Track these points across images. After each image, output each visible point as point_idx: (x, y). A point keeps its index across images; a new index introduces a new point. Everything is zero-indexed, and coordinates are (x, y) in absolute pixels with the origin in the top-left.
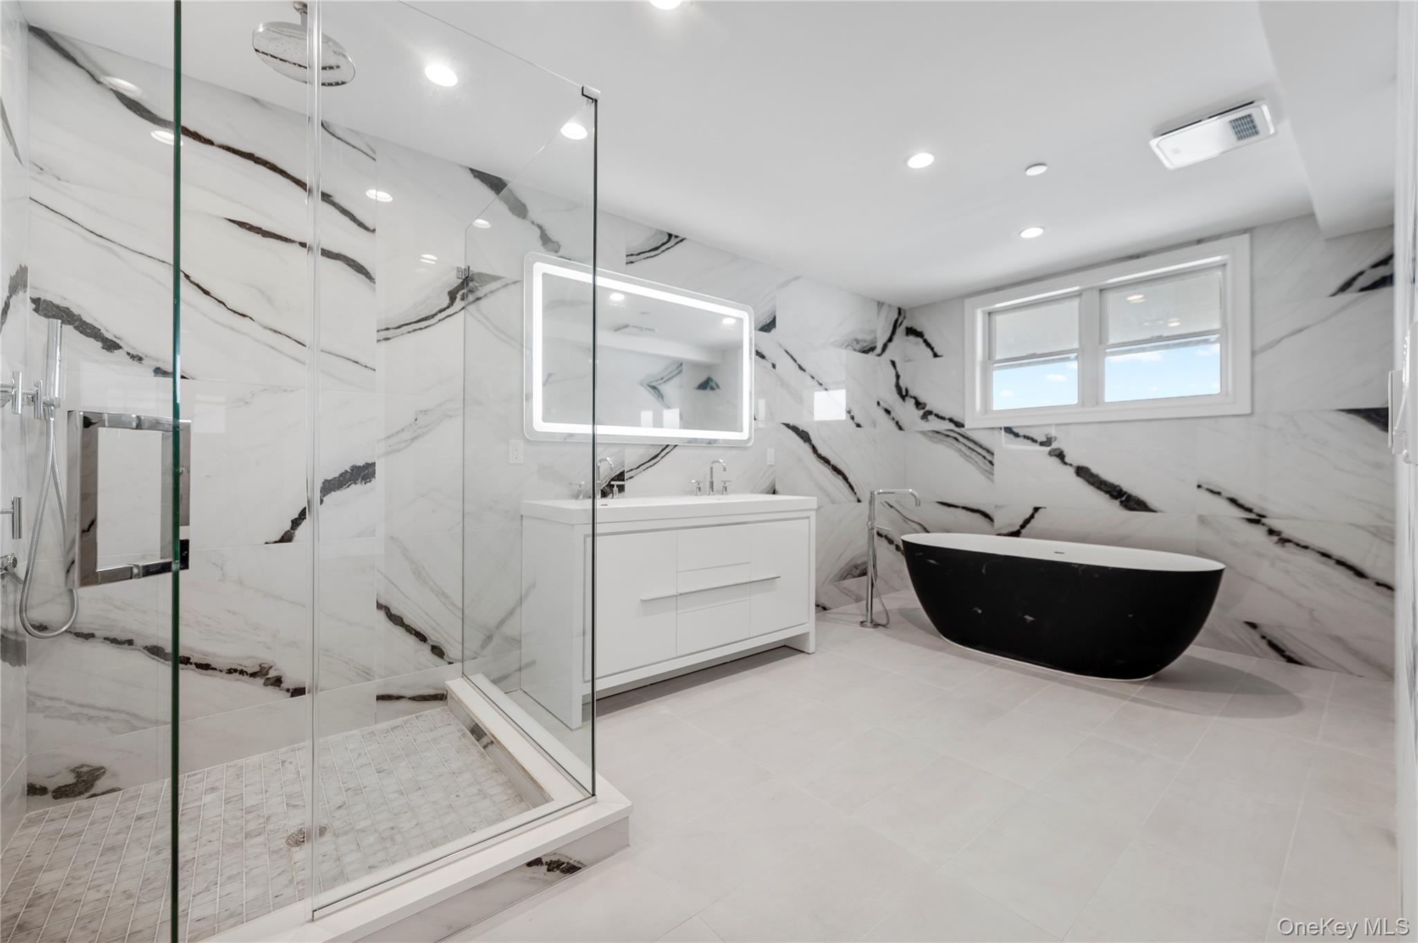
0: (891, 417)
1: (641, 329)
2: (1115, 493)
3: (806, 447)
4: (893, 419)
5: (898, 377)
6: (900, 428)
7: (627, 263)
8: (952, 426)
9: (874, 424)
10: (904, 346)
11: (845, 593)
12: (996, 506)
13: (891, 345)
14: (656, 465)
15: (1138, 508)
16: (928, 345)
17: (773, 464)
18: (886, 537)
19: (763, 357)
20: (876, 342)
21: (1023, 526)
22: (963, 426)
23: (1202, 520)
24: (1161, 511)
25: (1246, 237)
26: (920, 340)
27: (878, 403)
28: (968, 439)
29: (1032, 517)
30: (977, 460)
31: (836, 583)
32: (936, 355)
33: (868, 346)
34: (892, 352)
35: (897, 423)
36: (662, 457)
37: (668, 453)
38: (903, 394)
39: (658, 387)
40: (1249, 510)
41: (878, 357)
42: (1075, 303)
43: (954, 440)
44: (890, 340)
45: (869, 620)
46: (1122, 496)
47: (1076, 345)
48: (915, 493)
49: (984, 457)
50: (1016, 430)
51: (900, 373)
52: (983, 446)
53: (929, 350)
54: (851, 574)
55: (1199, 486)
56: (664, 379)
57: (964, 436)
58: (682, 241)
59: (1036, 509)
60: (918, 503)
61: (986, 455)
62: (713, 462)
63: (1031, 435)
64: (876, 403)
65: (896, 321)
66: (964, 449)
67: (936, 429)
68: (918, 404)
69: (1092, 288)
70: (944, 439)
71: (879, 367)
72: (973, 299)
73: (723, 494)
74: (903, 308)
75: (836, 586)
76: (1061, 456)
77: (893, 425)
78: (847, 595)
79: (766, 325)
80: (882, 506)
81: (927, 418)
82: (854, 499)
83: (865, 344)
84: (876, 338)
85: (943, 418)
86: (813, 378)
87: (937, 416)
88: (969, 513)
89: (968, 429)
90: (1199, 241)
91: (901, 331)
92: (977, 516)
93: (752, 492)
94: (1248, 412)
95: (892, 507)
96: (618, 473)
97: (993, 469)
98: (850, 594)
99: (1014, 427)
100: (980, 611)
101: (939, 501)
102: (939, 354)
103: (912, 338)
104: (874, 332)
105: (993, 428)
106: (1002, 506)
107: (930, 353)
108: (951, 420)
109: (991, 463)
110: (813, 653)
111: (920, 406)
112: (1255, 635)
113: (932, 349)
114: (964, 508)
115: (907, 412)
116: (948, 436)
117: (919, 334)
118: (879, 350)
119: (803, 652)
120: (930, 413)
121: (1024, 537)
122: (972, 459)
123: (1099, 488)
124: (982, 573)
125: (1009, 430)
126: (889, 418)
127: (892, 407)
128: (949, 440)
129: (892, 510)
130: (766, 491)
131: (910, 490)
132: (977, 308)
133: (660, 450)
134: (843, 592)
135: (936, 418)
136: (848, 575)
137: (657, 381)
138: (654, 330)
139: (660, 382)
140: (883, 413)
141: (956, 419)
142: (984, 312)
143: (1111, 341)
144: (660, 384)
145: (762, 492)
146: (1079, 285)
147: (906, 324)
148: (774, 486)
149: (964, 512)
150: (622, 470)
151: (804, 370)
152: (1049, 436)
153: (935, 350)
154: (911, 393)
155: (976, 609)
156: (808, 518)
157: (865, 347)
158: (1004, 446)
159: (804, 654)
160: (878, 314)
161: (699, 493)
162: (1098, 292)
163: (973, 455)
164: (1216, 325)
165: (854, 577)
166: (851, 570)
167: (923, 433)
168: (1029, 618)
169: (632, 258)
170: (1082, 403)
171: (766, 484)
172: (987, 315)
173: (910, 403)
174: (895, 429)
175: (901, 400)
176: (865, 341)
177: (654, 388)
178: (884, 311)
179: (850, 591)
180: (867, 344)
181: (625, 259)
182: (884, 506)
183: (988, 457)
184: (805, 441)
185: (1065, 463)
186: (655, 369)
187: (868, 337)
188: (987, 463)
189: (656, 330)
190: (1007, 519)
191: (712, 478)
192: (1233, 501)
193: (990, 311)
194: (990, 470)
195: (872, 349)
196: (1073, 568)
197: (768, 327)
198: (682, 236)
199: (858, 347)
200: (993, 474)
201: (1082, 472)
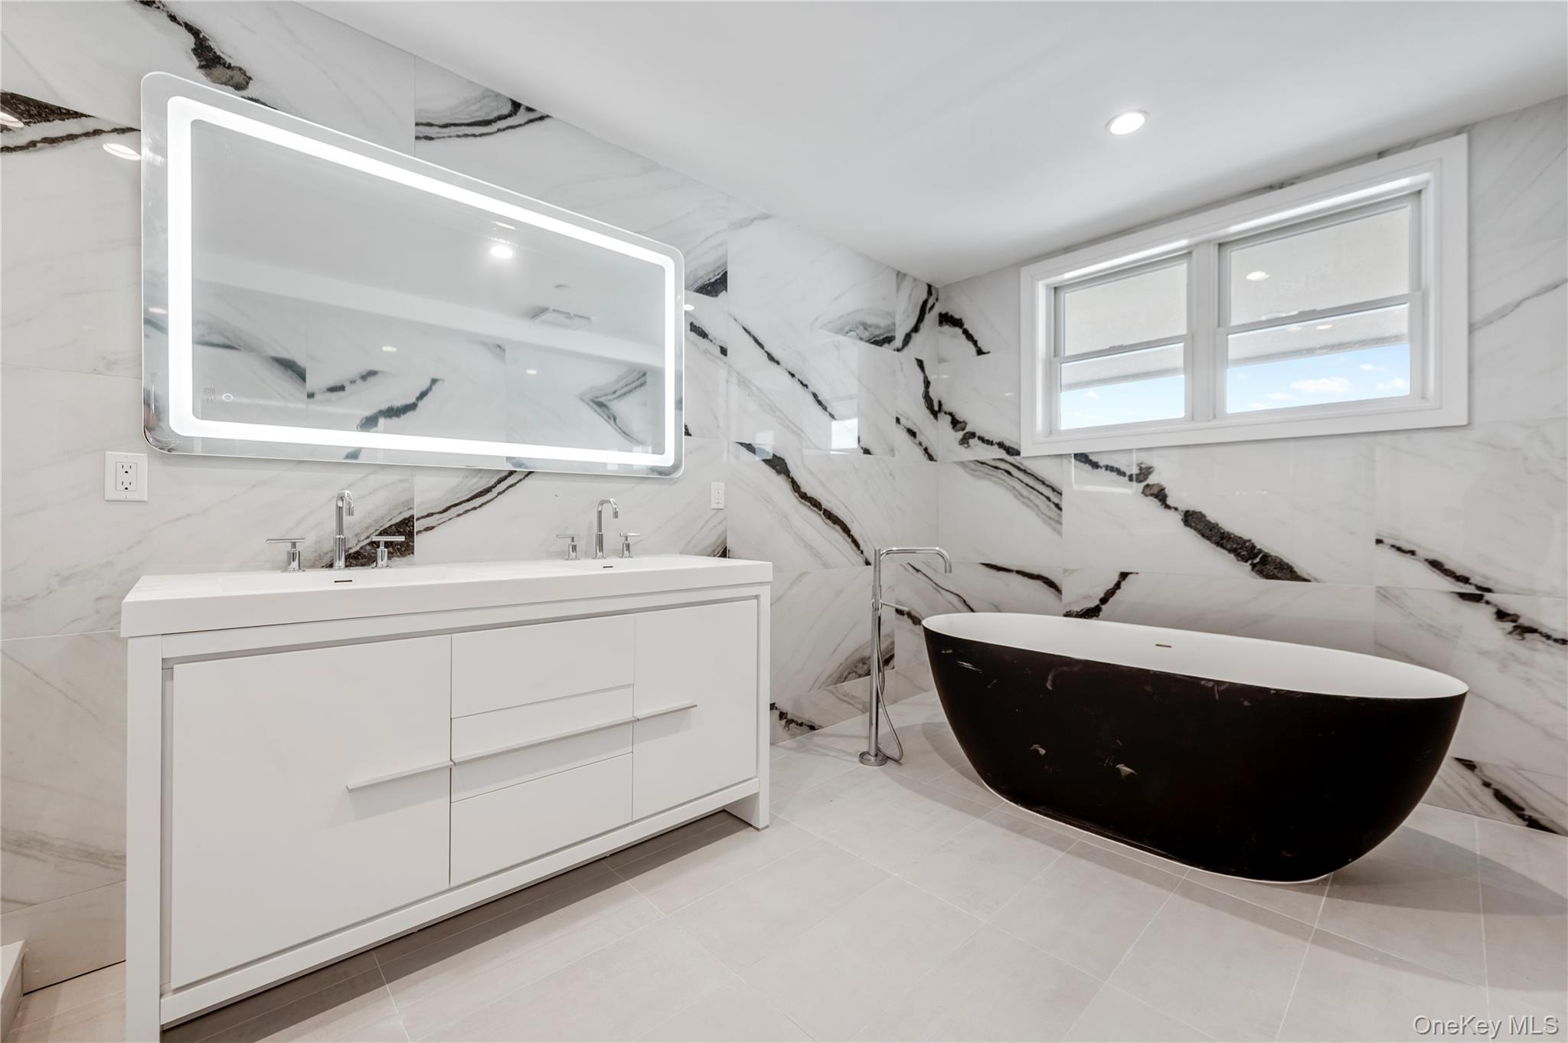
0: (917, 441)
1: (568, 315)
2: (1243, 550)
3: (781, 482)
4: (920, 444)
5: (927, 384)
6: (931, 458)
7: (417, 138)
8: (1002, 454)
9: (892, 452)
10: (933, 340)
11: (845, 701)
12: (1065, 571)
13: (916, 338)
14: (484, 507)
15: (1279, 575)
16: (969, 337)
17: (722, 506)
18: (909, 615)
19: (703, 334)
20: (894, 330)
21: (1104, 600)
22: (1018, 453)
23: (1384, 595)
24: (1316, 580)
25: (1463, 138)
26: (959, 331)
27: (898, 420)
28: (1025, 471)
29: (1118, 586)
30: (1037, 502)
31: (831, 688)
32: (980, 352)
33: (882, 334)
34: (920, 345)
35: (926, 450)
36: (499, 494)
37: (511, 486)
38: (935, 409)
39: (608, 404)
40: (1465, 580)
41: (896, 352)
42: (1181, 269)
43: (1006, 474)
44: (916, 329)
45: (873, 752)
46: (1256, 556)
47: (1182, 331)
48: (944, 552)
49: (1048, 499)
50: (1093, 458)
51: (931, 378)
52: (1047, 483)
53: (970, 345)
54: (856, 672)
55: (1379, 542)
56: (618, 393)
57: (1019, 468)
58: (542, 118)
59: (1124, 576)
60: (949, 569)
61: (1051, 495)
62: (602, 503)
63: (1116, 465)
64: (895, 420)
65: (925, 303)
66: (1019, 487)
67: (980, 459)
68: (956, 423)
69: (1208, 242)
70: (990, 473)
71: (897, 364)
72: (1032, 267)
73: (622, 556)
74: (935, 285)
75: (831, 692)
76: (1161, 496)
77: (919, 453)
78: (849, 703)
79: (708, 285)
80: (903, 570)
81: (968, 443)
82: (860, 560)
83: (877, 332)
84: (894, 324)
85: (990, 443)
86: (793, 375)
87: (982, 439)
88: (1026, 580)
89: (1024, 458)
90: (1381, 154)
91: (931, 318)
92: (1038, 583)
93: (683, 552)
94: (1465, 422)
95: (918, 571)
96: (398, 520)
97: (1061, 516)
98: (853, 702)
99: (1091, 453)
100: (1043, 752)
101: (984, 562)
102: (984, 350)
103: (947, 328)
104: (891, 315)
105: (1061, 456)
106: (1074, 571)
107: (973, 350)
108: (1001, 445)
109: (1058, 506)
110: (767, 827)
111: (959, 426)
112: (1473, 781)
113: (975, 343)
114: (1018, 572)
115: (939, 435)
116: (996, 468)
117: (957, 323)
118: (898, 342)
119: (751, 825)
120: (973, 435)
121: (1105, 619)
122: (1031, 501)
123: (1219, 544)
124: (1047, 688)
125: (1083, 458)
126: (915, 443)
127: (917, 427)
128: (998, 473)
129: (919, 575)
130: (710, 550)
131: (937, 548)
132: (1038, 280)
133: (495, 480)
134: (842, 700)
135: (979, 443)
136: (849, 673)
137: (606, 395)
138: (589, 319)
139: (611, 397)
140: (906, 436)
141: (1007, 443)
142: (1047, 286)
143: (1235, 321)
144: (610, 400)
145: (700, 554)
146: (1189, 237)
147: (939, 308)
148: (725, 541)
149: (1019, 578)
150: (407, 515)
151: (778, 363)
152: (1144, 466)
153: (979, 344)
154: (945, 407)
155: (1036, 746)
156: (757, 597)
157: (878, 336)
158: (1075, 481)
159: (751, 828)
160: (898, 289)
161: (573, 555)
162: (1216, 247)
163: (1033, 495)
164: (1404, 289)
165: (860, 676)
166: (856, 667)
167: (962, 464)
168: (1125, 769)
169: (429, 131)
170: (1192, 415)
171: (711, 539)
172: (1053, 292)
173: (945, 421)
174: (924, 459)
175: (932, 417)
176: (878, 327)
177: (601, 405)
178: (907, 286)
179: (853, 697)
180: (882, 331)
181: (413, 131)
182: (906, 569)
183: (1054, 498)
184: (779, 472)
185: (1168, 507)
186: (602, 379)
187: (883, 323)
188: (1053, 506)
189: (593, 318)
190: (1083, 589)
191: (600, 529)
192: (1436, 565)
193: (1056, 285)
194: (1056, 518)
195: (889, 340)
196: (1204, 687)
197: (715, 286)
198: (542, 110)
199: (866, 335)
200: (1061, 524)
201: (1192, 519)
